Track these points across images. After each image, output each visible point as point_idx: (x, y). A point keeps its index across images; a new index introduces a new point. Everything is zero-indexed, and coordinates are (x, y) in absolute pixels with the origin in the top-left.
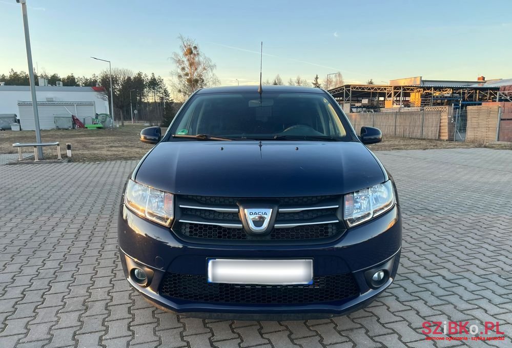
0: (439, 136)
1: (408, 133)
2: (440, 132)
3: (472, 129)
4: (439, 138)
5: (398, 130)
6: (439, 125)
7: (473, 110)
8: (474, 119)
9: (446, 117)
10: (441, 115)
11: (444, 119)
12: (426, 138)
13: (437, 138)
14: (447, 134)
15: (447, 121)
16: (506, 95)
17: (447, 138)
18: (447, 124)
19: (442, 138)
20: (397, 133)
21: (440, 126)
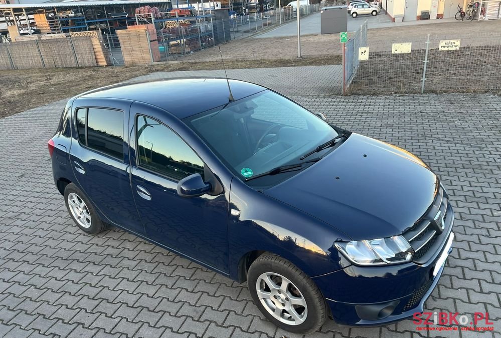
0: (97, 62)
1: (60, 62)
2: (96, 59)
3: (128, 53)
4: (97, 64)
5: (46, 60)
6: (93, 52)
7: (123, 34)
8: (126, 43)
9: (98, 42)
10: (91, 42)
11: (96, 44)
12: (83, 65)
13: (96, 65)
14: (104, 60)
15: (99, 46)
16: (142, 17)
17: (105, 64)
18: (101, 49)
19: (101, 64)
20: (47, 65)
21: (95, 52)
